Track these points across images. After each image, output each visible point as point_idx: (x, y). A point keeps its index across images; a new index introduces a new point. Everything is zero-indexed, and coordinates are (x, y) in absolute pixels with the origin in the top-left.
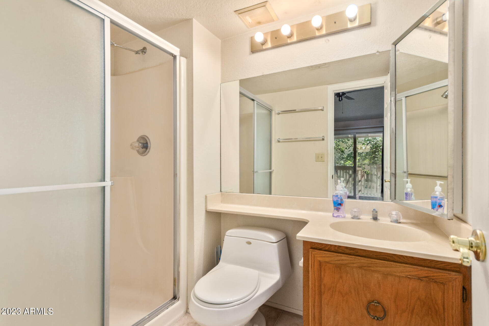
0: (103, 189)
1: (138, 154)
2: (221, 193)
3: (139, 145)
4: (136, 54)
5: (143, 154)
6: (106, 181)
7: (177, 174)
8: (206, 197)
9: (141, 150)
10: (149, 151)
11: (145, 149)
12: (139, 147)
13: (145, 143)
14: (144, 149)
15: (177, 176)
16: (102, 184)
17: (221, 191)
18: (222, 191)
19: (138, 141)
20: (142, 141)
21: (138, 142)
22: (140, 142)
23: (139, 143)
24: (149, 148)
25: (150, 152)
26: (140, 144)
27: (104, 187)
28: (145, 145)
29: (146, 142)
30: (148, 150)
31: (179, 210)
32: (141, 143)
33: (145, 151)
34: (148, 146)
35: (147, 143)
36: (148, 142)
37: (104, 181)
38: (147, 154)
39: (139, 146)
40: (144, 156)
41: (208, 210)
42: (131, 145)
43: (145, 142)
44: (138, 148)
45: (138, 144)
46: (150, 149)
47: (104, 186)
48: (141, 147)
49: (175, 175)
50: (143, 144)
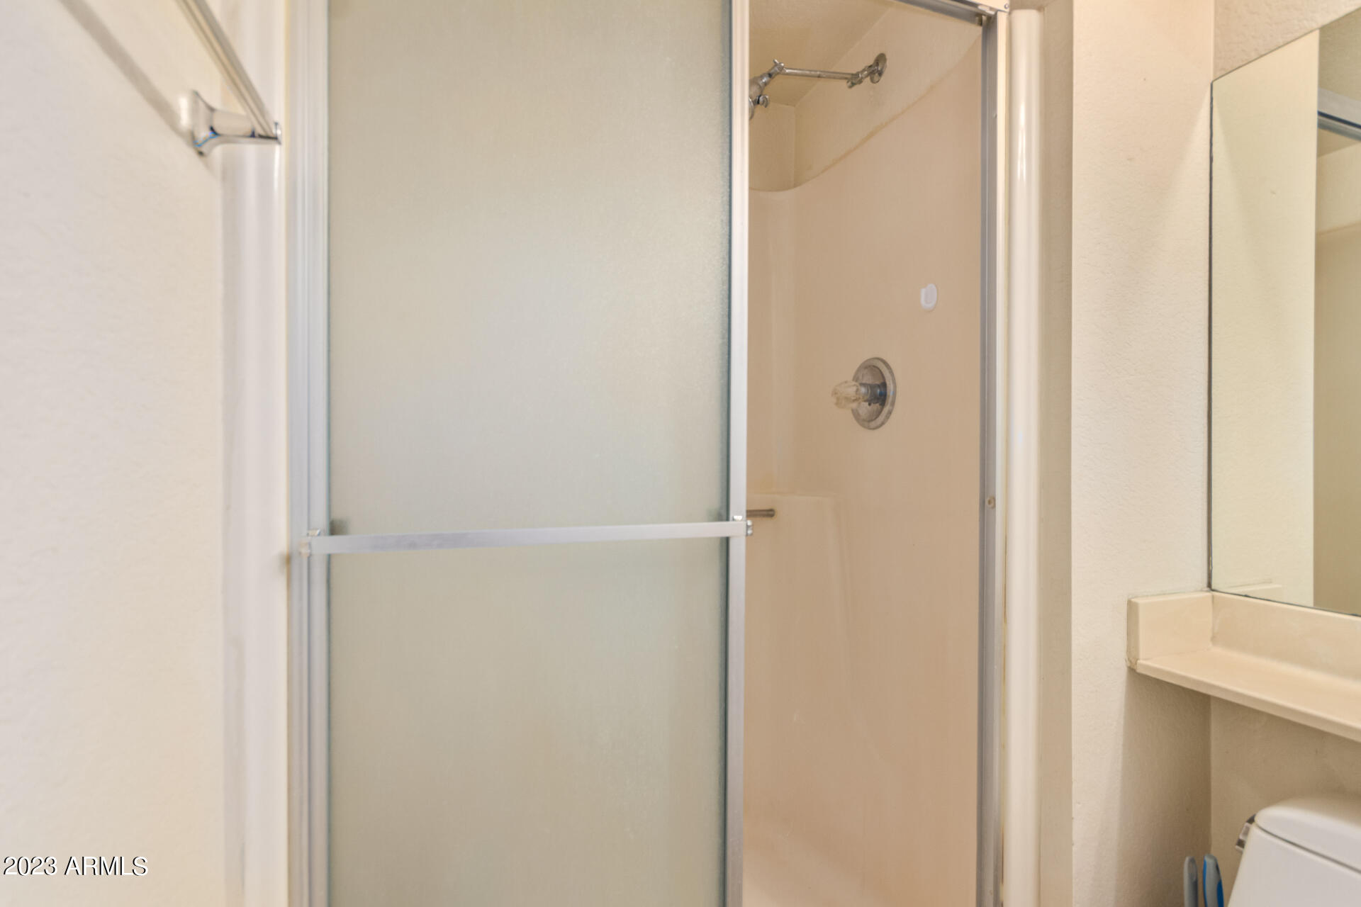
0: (725, 545)
1: (855, 422)
2: (1213, 597)
3: (857, 390)
4: (853, 84)
5: (873, 424)
6: (734, 520)
7: (993, 501)
8: (1132, 608)
9: (865, 408)
10: (890, 413)
11: (878, 405)
12: (859, 398)
13: (879, 386)
14: (876, 406)
15: (994, 507)
16: (721, 529)
17: (1209, 585)
18: (1213, 587)
19: (856, 379)
20: (868, 379)
21: (856, 384)
22: (864, 382)
23: (859, 387)
24: (889, 400)
25: (894, 413)
26: (863, 390)
27: (727, 540)
28: (878, 391)
29: (882, 381)
30: (886, 409)
31: (1005, 647)
32: (862, 384)
33: (879, 413)
34: (888, 394)
35: (884, 385)
36: (888, 383)
37: (728, 519)
38: (883, 424)
39: (858, 396)
40: (874, 429)
41: (1140, 670)
42: (835, 393)
43: (878, 383)
44: (854, 401)
45: (855, 388)
46: (893, 404)
47: (727, 535)
48: (863, 398)
49: (986, 502)
50: (872, 387)
